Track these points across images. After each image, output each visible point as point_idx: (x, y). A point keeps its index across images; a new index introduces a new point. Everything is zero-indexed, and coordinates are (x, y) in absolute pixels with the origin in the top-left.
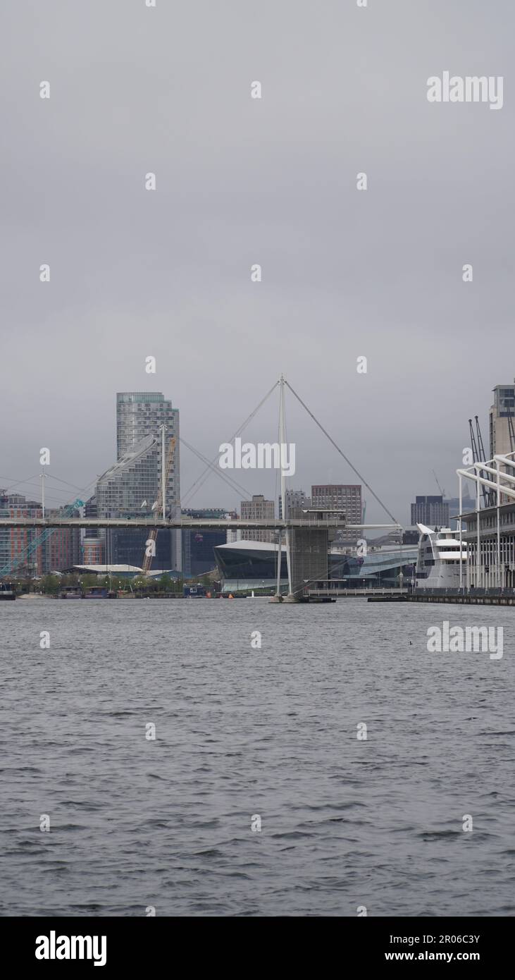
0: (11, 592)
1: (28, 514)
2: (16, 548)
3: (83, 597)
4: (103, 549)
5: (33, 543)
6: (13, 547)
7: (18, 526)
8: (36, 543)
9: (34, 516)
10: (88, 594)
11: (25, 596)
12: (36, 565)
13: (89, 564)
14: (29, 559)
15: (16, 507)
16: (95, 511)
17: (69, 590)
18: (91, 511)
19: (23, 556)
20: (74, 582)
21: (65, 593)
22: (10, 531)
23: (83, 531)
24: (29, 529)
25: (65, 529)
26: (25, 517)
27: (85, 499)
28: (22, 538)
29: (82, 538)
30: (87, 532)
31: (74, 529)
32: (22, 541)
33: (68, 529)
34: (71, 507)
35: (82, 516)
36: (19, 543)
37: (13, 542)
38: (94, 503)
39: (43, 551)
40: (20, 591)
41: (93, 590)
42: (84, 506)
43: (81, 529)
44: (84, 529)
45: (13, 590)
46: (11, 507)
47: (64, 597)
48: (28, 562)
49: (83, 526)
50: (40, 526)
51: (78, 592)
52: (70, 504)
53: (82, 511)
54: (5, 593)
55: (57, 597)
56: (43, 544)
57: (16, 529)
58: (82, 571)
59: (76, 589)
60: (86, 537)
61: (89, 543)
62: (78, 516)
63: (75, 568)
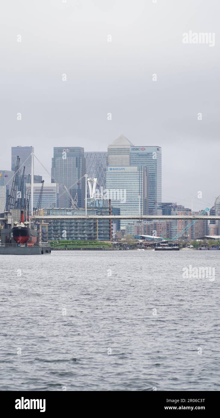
0: (178, 247)
1: (186, 214)
2: (180, 228)
3: (209, 249)
4: (217, 229)
5: (187, 226)
6: (179, 228)
7: (181, 219)
8: (189, 226)
9: (188, 215)
10: (211, 248)
11: (184, 249)
12: (189, 235)
13: (211, 235)
14: (186, 233)
15: (180, 211)
16: (214, 213)
17: (203, 246)
18: (213, 212)
19: (183, 232)
20: (205, 243)
21: (201, 247)
22: (178, 221)
23: (209, 221)
24: (186, 220)
25: (201, 220)
26: (184, 215)
27: (210, 208)
28: (183, 224)
29: (208, 224)
30: (210, 222)
31: (205, 220)
32: (183, 225)
33: (203, 220)
34: (204, 211)
35: (208, 215)
36: (181, 226)
37: (179, 226)
38: (214, 209)
39: (192, 229)
40: (182, 246)
41: (213, 246)
42: (210, 210)
43: (208, 220)
44: (210, 220)
45: (179, 246)
46: (178, 211)
47: (201, 249)
48: (186, 234)
49: (209, 219)
50: (191, 219)
51: (207, 247)
52: (204, 209)
53: (209, 213)
54: (175, 247)
55: (197, 249)
56: (192, 227)
57: (180, 220)
58: (208, 238)
59: (205, 246)
60: (210, 224)
61: (211, 226)
62: (207, 215)
63: (205, 237)
